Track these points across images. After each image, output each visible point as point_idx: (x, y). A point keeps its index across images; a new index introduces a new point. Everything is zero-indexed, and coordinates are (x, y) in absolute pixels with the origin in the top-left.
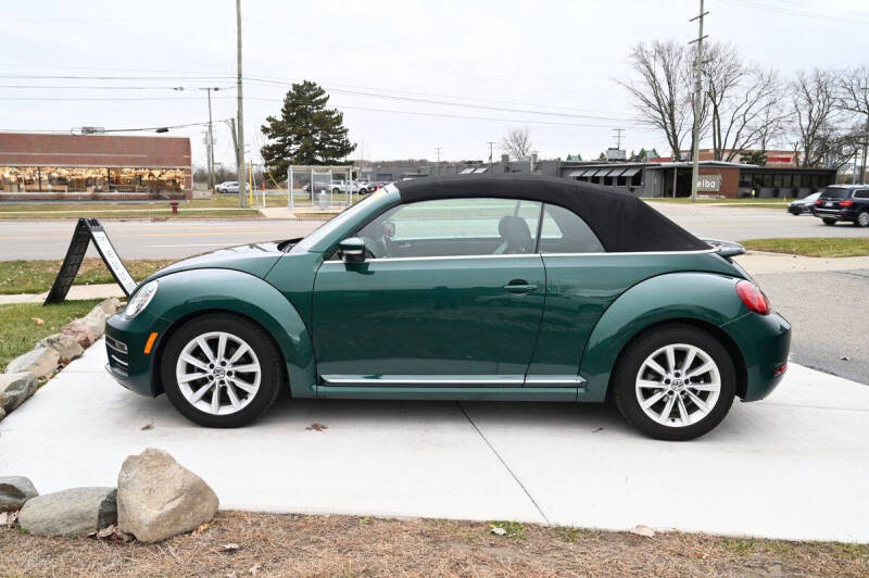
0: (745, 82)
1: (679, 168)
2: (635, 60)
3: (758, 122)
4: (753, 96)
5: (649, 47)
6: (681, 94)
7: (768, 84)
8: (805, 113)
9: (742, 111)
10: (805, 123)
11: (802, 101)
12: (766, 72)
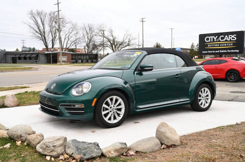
0: (68, 26)
1: (52, 54)
2: (30, 16)
3: (73, 39)
4: (70, 30)
5: (35, 11)
6: (47, 29)
7: (74, 27)
8: (86, 37)
9: (68, 35)
10: (87, 40)
11: (85, 33)
12: (74, 23)
